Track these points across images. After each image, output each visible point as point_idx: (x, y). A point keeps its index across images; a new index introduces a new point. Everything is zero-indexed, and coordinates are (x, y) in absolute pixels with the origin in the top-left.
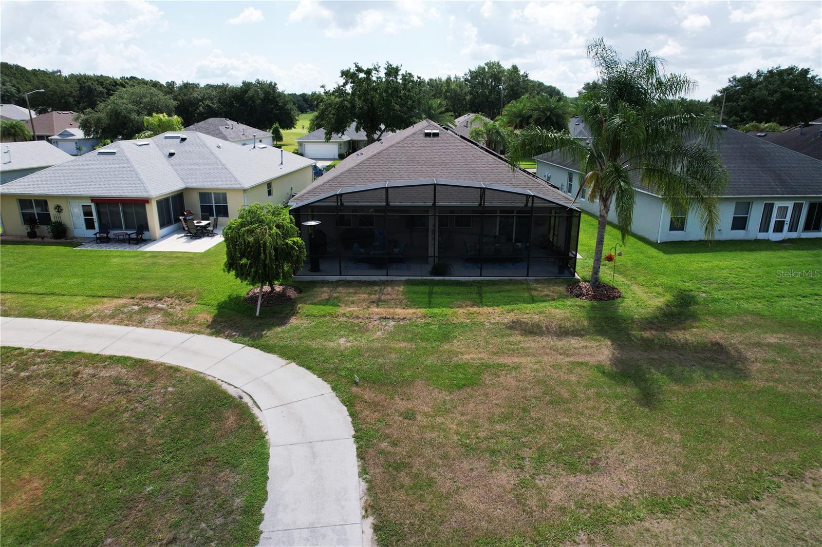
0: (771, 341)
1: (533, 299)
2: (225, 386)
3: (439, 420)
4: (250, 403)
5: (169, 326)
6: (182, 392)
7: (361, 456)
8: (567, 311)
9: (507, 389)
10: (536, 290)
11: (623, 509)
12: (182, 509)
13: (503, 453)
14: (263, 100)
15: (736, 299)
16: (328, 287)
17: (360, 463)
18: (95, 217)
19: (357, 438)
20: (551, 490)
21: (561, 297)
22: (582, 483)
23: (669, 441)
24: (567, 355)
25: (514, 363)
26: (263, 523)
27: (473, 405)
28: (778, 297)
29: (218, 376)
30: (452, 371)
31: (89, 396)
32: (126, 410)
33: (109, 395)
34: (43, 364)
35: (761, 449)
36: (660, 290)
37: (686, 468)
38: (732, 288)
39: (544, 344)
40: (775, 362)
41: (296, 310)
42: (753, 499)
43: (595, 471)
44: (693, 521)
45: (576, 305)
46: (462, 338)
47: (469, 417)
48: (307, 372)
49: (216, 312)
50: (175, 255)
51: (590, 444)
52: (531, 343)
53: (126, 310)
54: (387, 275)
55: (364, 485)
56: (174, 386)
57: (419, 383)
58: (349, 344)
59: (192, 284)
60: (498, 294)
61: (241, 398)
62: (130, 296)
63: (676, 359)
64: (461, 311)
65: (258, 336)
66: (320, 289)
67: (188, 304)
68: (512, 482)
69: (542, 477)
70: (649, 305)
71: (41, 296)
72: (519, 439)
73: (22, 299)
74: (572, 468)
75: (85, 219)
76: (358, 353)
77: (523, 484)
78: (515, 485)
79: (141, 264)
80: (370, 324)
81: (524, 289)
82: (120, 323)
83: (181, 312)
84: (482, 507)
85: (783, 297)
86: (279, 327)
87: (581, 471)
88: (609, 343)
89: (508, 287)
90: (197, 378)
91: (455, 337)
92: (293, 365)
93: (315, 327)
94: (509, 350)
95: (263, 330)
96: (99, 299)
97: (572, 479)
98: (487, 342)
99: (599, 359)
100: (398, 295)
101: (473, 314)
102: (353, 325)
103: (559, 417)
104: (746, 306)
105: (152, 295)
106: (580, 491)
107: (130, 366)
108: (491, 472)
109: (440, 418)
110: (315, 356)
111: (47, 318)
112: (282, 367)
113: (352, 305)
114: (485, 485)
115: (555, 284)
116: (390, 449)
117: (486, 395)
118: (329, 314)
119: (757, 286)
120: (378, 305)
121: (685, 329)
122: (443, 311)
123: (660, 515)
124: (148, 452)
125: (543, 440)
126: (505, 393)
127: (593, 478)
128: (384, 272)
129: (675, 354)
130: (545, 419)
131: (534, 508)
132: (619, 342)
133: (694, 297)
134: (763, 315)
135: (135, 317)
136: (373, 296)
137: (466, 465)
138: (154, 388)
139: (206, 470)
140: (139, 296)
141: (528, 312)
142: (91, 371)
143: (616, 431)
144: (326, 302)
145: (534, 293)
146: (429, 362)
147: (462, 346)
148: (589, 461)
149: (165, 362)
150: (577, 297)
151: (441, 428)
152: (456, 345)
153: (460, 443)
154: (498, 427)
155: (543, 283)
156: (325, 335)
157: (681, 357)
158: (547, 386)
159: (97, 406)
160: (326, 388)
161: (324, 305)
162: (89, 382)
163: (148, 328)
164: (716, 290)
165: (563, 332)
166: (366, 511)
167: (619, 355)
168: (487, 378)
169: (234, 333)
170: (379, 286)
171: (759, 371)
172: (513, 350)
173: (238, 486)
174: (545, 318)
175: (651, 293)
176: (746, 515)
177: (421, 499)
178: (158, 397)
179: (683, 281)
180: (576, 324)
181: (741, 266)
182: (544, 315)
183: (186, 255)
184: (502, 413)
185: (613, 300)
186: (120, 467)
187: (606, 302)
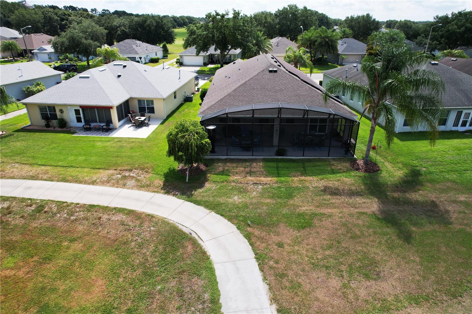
0: (462, 200)
1: (333, 171)
2: (180, 227)
3: (296, 248)
4: (197, 237)
5: (140, 188)
6: (159, 230)
7: (261, 270)
8: (352, 180)
9: (328, 229)
10: (334, 165)
11: (396, 302)
12: (179, 299)
13: (332, 268)
14: (156, 27)
15: (441, 172)
16: (221, 163)
17: (262, 274)
18: (82, 116)
19: (257, 259)
20: (359, 290)
21: (348, 171)
22: (374, 286)
23: (414, 261)
24: (356, 208)
25: (329, 213)
26: (222, 308)
27: (311, 239)
28: (464, 170)
29: (176, 221)
30: (297, 218)
31: (110, 232)
32: (132, 241)
33: (120, 231)
34: (81, 212)
35: (461, 267)
36: (400, 165)
37: (424, 278)
38: (439, 165)
39: (343, 200)
40: (465, 213)
41: (207, 178)
42: (459, 296)
43: (379, 279)
44: (431, 309)
45: (357, 176)
46: (299, 196)
47: (311, 246)
48: (221, 217)
49: (164, 179)
50: (131, 141)
51: (374, 263)
52: (335, 200)
53: (114, 177)
54: (253, 156)
55: (267, 287)
56: (153, 226)
57: (282, 225)
58: (240, 200)
59: (147, 161)
60: (313, 168)
61: (191, 234)
62: (114, 168)
63: (412, 210)
64: (296, 179)
65: (190, 195)
66: (217, 164)
67: (147, 173)
68: (339, 285)
69: (353, 282)
70: (396, 175)
71: (66, 168)
72: (338, 260)
73: (56, 170)
74: (367, 277)
75: (76, 117)
76: (246, 206)
77: (345, 286)
78: (341, 286)
79: (115, 147)
80: (248, 187)
81: (327, 165)
82: (113, 185)
83: (145, 179)
84: (327, 299)
85: (467, 170)
86: (200, 189)
87: (372, 279)
88: (377, 200)
89: (319, 163)
90: (165, 222)
91: (295, 196)
92: (213, 213)
93: (220, 189)
94: (325, 204)
95: (192, 191)
96: (98, 170)
97: (369, 284)
98: (313, 199)
99: (372, 210)
100: (260, 168)
101: (302, 181)
102: (240, 188)
103: (357, 246)
104: (447, 177)
105: (126, 168)
106: (373, 290)
107: (127, 214)
108: (328, 279)
109: (297, 247)
110: (224, 208)
111: (73, 183)
112: (207, 214)
113: (237, 175)
114: (326, 287)
115: (344, 161)
116: (275, 265)
117: (318, 233)
118: (226, 181)
119: (453, 163)
120: (250, 175)
121: (416, 192)
122: (286, 179)
123: (415, 305)
124: (151, 266)
125: (350, 260)
126: (326, 232)
127: (378, 283)
128: (251, 153)
129: (411, 208)
130: (349, 247)
131: (353, 300)
132: (381, 200)
133: (419, 171)
134: (457, 183)
135: (121, 182)
136: (247, 169)
137: (314, 275)
138: (143, 228)
139: (185, 277)
140: (119, 168)
141: (331, 180)
142: (107, 217)
143: (386, 255)
144: (222, 173)
145: (333, 167)
146: (284, 212)
147: (299, 202)
148: (375, 273)
149: (145, 211)
150: (357, 170)
151: (298, 253)
152: (296, 201)
153: (310, 262)
154: (327, 253)
155: (337, 161)
156: (225, 194)
157: (415, 209)
158: (348, 227)
159: (116, 238)
160: (234, 228)
161: (222, 175)
162: (107, 223)
163: (129, 189)
164: (431, 166)
165: (352, 194)
166: (271, 302)
167: (382, 208)
168: (316, 222)
169: (177, 193)
170: (249, 162)
171: (456, 219)
172: (327, 204)
173: (204, 287)
174: (341, 184)
175: (396, 167)
176: (456, 305)
177: (296, 294)
178: (147, 233)
179: (412, 160)
180: (357, 188)
181: (444, 150)
182: (340, 182)
183: (138, 140)
184: (328, 244)
185: (376, 172)
186: (139, 274)
187: (372, 174)
